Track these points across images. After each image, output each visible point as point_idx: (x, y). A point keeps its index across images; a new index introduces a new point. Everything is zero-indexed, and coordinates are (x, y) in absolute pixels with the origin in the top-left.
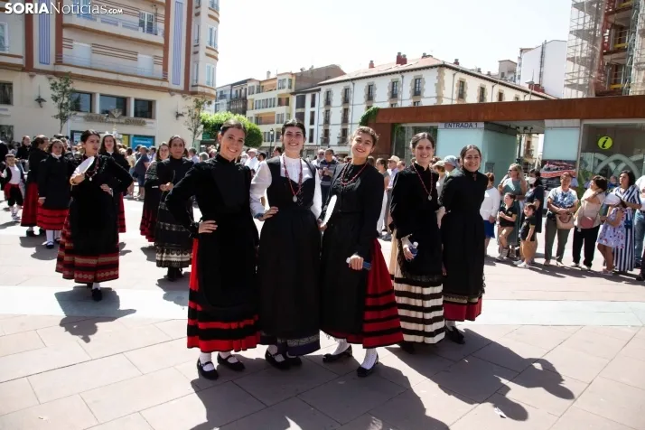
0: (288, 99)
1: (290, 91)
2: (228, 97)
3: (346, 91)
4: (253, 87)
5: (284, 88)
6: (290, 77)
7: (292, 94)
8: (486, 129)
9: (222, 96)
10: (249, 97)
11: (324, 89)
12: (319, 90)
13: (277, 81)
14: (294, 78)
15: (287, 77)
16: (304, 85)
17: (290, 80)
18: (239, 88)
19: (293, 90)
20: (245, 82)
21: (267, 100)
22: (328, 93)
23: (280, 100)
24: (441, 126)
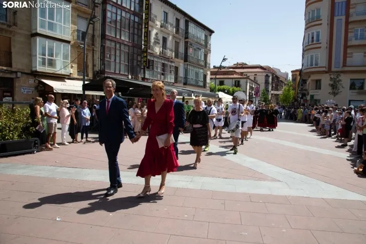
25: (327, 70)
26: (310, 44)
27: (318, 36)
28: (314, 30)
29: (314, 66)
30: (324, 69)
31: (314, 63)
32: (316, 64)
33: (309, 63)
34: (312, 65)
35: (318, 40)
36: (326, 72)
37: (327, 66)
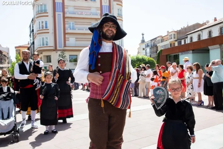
0: (174, 43)
1: (175, 40)
2: (150, 46)
3: (199, 36)
4: (159, 40)
5: (172, 38)
6: (174, 33)
7: (176, 41)
8: (193, 53)
9: (148, 46)
10: (158, 45)
11: (189, 36)
12: (187, 37)
13: (168, 36)
14: (176, 33)
15: (173, 33)
16: (182, 36)
17: (174, 35)
18: (154, 41)
19: (176, 39)
20: (156, 38)
21: (165, 45)
22: (191, 38)
23: (171, 44)
24: (180, 54)
25: (54, 49)
26: (41, 29)
27: (46, 24)
28: (44, 19)
29: (45, 46)
30: (52, 48)
31: (45, 43)
32: (47, 45)
33: (42, 44)
34: (43, 45)
35: (46, 27)
36: (54, 50)
37: (54, 46)
